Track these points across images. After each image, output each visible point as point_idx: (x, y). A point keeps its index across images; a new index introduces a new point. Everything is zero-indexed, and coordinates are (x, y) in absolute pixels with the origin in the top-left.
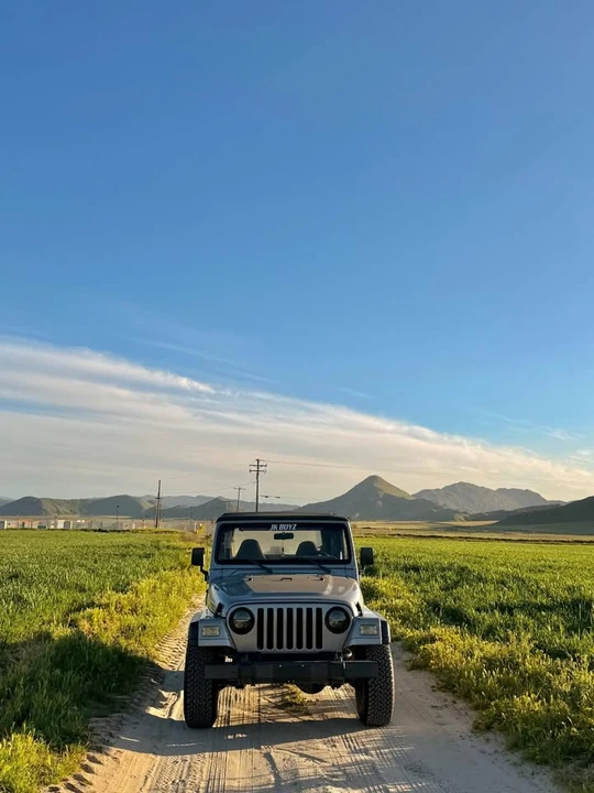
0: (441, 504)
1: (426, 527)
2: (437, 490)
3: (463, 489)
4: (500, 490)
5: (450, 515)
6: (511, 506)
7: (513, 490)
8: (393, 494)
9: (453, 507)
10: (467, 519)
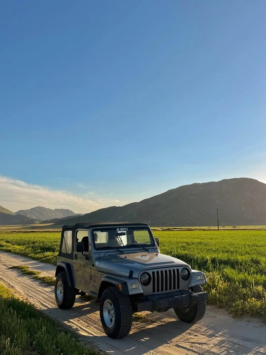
0: (28, 216)
1: (21, 227)
2: (27, 210)
3: (39, 210)
4: (55, 210)
5: (33, 221)
6: (60, 216)
7: (61, 209)
8: (5, 212)
9: (34, 218)
10: (40, 223)
